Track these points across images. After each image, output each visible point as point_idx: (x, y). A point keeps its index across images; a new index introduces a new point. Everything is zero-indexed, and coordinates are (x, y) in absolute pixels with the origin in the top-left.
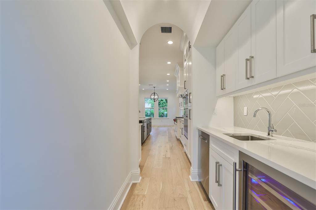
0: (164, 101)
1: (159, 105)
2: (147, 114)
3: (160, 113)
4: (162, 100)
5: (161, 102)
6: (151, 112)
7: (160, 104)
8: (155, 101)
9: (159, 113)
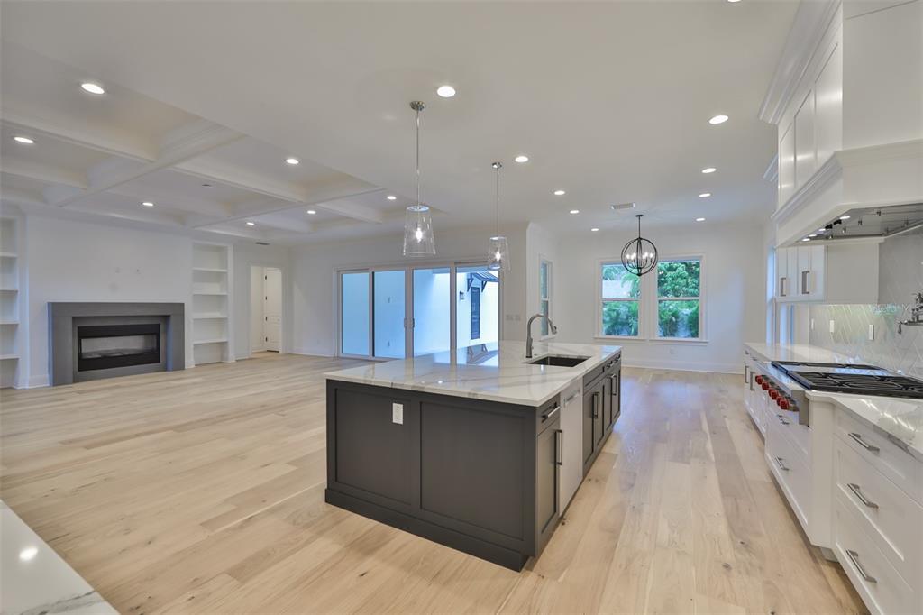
0: (681, 269)
1: (660, 283)
2: (618, 314)
3: (663, 313)
4: (671, 269)
5: (669, 274)
6: (629, 308)
7: (666, 282)
8: (643, 271)
9: (661, 313)
